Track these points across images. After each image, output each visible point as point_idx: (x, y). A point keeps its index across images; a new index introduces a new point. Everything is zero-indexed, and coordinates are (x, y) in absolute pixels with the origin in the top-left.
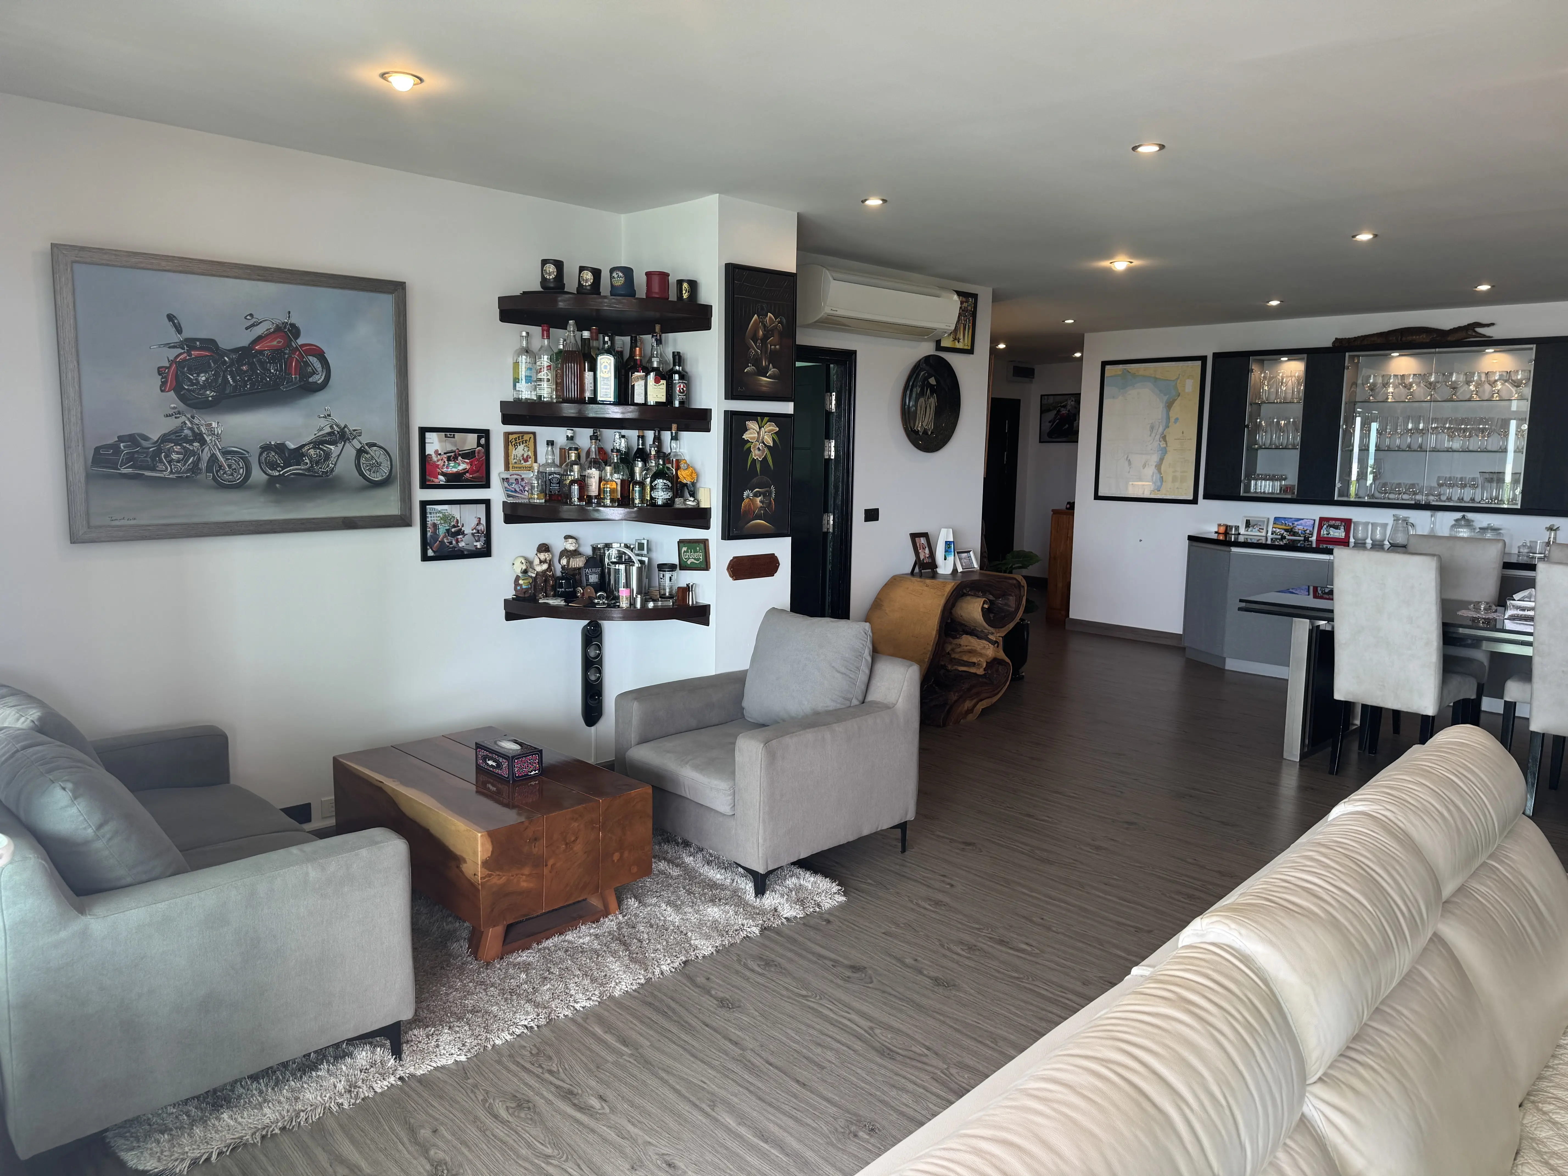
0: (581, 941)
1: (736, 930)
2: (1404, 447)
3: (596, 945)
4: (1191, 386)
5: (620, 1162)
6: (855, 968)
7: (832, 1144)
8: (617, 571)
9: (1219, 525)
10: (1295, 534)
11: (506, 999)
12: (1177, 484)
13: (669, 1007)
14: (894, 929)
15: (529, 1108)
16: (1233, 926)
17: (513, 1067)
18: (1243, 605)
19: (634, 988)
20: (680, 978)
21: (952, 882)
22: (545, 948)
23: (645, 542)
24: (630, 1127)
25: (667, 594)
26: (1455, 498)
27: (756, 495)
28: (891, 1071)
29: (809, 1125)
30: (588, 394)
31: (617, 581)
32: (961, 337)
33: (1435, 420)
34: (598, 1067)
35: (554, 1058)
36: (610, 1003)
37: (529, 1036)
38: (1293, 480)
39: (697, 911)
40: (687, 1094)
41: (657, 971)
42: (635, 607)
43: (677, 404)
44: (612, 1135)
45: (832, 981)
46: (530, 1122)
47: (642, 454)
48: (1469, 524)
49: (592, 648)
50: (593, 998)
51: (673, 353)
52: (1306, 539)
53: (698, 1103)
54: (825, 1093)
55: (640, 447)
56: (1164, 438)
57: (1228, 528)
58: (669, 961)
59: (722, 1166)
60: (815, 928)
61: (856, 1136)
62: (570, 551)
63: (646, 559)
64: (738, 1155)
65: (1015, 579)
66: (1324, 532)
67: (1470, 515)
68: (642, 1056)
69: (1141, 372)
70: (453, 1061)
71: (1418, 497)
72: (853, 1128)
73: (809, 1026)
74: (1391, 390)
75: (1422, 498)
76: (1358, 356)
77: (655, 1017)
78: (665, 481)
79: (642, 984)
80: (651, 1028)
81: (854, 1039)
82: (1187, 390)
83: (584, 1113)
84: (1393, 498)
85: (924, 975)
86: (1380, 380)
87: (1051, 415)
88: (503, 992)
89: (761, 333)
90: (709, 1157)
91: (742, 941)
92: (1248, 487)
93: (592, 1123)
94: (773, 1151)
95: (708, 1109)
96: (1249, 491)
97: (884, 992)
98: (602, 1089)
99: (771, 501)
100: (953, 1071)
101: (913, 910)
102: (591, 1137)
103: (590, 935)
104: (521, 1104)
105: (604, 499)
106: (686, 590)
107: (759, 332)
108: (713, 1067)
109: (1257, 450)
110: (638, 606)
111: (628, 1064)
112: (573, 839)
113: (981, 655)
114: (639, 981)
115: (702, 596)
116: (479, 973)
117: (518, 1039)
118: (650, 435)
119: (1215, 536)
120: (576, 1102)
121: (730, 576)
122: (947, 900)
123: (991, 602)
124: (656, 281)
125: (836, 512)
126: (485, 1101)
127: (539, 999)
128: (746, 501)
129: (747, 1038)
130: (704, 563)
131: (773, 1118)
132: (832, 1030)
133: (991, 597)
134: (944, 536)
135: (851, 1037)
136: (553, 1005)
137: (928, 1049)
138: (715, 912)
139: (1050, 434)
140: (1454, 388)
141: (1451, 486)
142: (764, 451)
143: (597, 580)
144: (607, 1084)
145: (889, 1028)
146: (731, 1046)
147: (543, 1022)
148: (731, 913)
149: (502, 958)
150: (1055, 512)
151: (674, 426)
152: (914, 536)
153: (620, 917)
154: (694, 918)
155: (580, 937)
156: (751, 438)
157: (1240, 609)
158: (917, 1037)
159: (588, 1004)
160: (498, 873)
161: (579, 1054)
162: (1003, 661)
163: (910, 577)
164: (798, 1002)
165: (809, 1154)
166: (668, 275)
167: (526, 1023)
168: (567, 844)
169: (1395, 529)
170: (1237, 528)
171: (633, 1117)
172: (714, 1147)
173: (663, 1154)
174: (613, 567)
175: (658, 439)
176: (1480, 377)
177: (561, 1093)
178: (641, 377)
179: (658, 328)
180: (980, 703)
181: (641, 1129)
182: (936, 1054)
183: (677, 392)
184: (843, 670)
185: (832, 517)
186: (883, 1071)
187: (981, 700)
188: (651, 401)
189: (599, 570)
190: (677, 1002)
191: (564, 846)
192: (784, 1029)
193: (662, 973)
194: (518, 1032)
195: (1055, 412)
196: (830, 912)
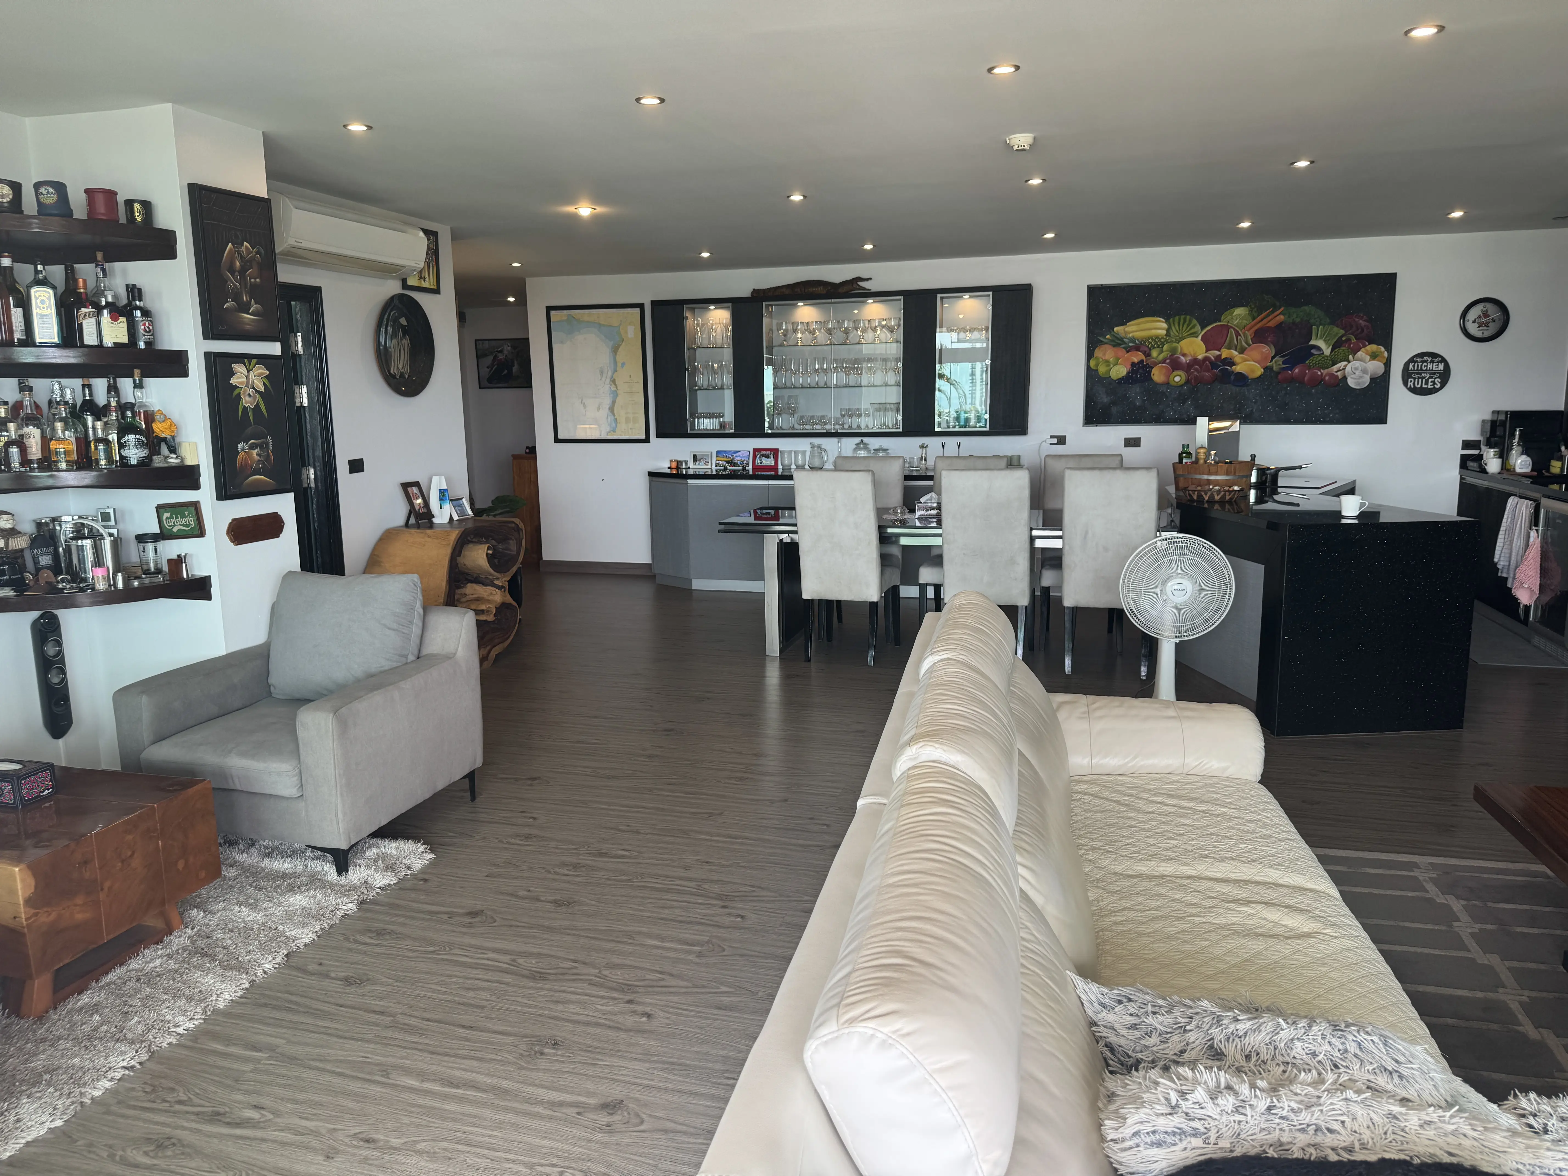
0: (151, 965)
1: (332, 911)
2: (813, 384)
3: (172, 964)
4: (632, 332)
5: (310, 1157)
6: (473, 914)
7: (522, 1068)
8: (81, 549)
9: (671, 461)
10: (735, 465)
11: (86, 1048)
12: (630, 425)
13: (290, 1002)
14: (495, 870)
15: (174, 1144)
16: (937, 746)
17: (131, 1112)
18: (722, 527)
19: (239, 995)
20: (286, 972)
21: (534, 815)
22: (108, 984)
23: (111, 511)
24: (304, 1123)
25: (152, 569)
26: (854, 426)
27: (252, 447)
28: (550, 990)
29: (494, 1060)
30: (18, 335)
31: (82, 561)
32: (427, 276)
33: (835, 361)
34: (236, 1081)
35: (177, 1087)
36: (215, 1017)
37: (133, 1077)
38: (729, 416)
39: (280, 904)
40: (353, 1074)
41: (259, 972)
42: (115, 587)
43: (142, 345)
44: (288, 1137)
45: (454, 931)
46: (183, 1157)
47: (89, 406)
48: (866, 447)
49: (50, 645)
50: (196, 1017)
51: (127, 286)
52: (744, 469)
53: (368, 1077)
54: (495, 1028)
55: (88, 398)
56: (613, 381)
57: (679, 463)
58: (270, 959)
59: (424, 1123)
60: (414, 889)
61: (542, 1054)
62: (6, 530)
63: (115, 531)
64: (435, 1108)
65: (513, 522)
66: (758, 461)
67: (866, 440)
68: (282, 1055)
69: (586, 318)
70: (46, 1130)
71: (828, 427)
72: (537, 1048)
73: (450, 976)
74: (799, 335)
75: (829, 428)
76: (772, 305)
77: (277, 1014)
78: (138, 437)
79: (247, 989)
80: (281, 1027)
81: (501, 974)
82: (630, 336)
83: (245, 1128)
84: (808, 428)
85: (543, 901)
86: (790, 327)
87: (489, 360)
88: (77, 1041)
89: (238, 264)
90: (406, 1120)
91: (341, 920)
92: (693, 424)
93: (259, 1134)
94: (469, 1093)
95: (383, 1079)
96: (695, 429)
97: (511, 926)
98: (253, 1100)
99: (268, 454)
100: (606, 972)
101: (506, 849)
102: (264, 1146)
103: (161, 956)
104: (161, 1144)
105: (56, 462)
106: (177, 563)
107: (235, 264)
108: (368, 1041)
109: (696, 390)
110: (120, 585)
111: (271, 1067)
112: (129, 853)
113: (489, 601)
114: (244, 986)
115: (197, 568)
116: (34, 1031)
117: (121, 1083)
118: (100, 385)
119: (668, 471)
120: (228, 1120)
121: (231, 541)
122: (535, 832)
123: (494, 548)
124: (100, 199)
125: (317, 464)
126: (112, 1156)
127: (130, 1035)
128: (242, 454)
129: (391, 1004)
130: (197, 529)
131: (454, 1065)
132: (476, 973)
133: (494, 542)
134: (438, 483)
135: (498, 973)
136: (151, 1037)
137: (575, 961)
138: (300, 901)
139: (490, 380)
140: (847, 334)
141: (850, 416)
142: (255, 398)
143: (50, 562)
144: (258, 1093)
145: (530, 955)
146: (377, 1017)
147: (145, 1057)
148: (319, 896)
149: (55, 1008)
150: (515, 457)
151: (137, 372)
152: (405, 486)
153: (189, 931)
154: (279, 911)
155: (147, 963)
156: (240, 383)
157: (719, 531)
158: (560, 954)
159: (190, 1025)
160: (45, 909)
161: (207, 1076)
162: (511, 604)
163: (404, 529)
164: (430, 958)
165: (506, 1084)
166: (115, 194)
167: (125, 1064)
168: (123, 861)
169: (812, 456)
170: (686, 462)
171: (303, 1113)
172: (406, 1110)
173: (356, 1134)
174: (73, 543)
175: (113, 389)
176: (864, 324)
177: (206, 1118)
178: (90, 315)
179: (100, 256)
180: (494, 650)
181: (317, 1120)
182: (585, 963)
183: (142, 331)
184: (395, 626)
185: (312, 471)
186: (542, 993)
187: (494, 646)
188: (108, 342)
189: (51, 550)
190: (297, 995)
191: (120, 864)
192: (426, 985)
193: (265, 973)
194: (118, 1075)
195: (492, 357)
196: (423, 870)
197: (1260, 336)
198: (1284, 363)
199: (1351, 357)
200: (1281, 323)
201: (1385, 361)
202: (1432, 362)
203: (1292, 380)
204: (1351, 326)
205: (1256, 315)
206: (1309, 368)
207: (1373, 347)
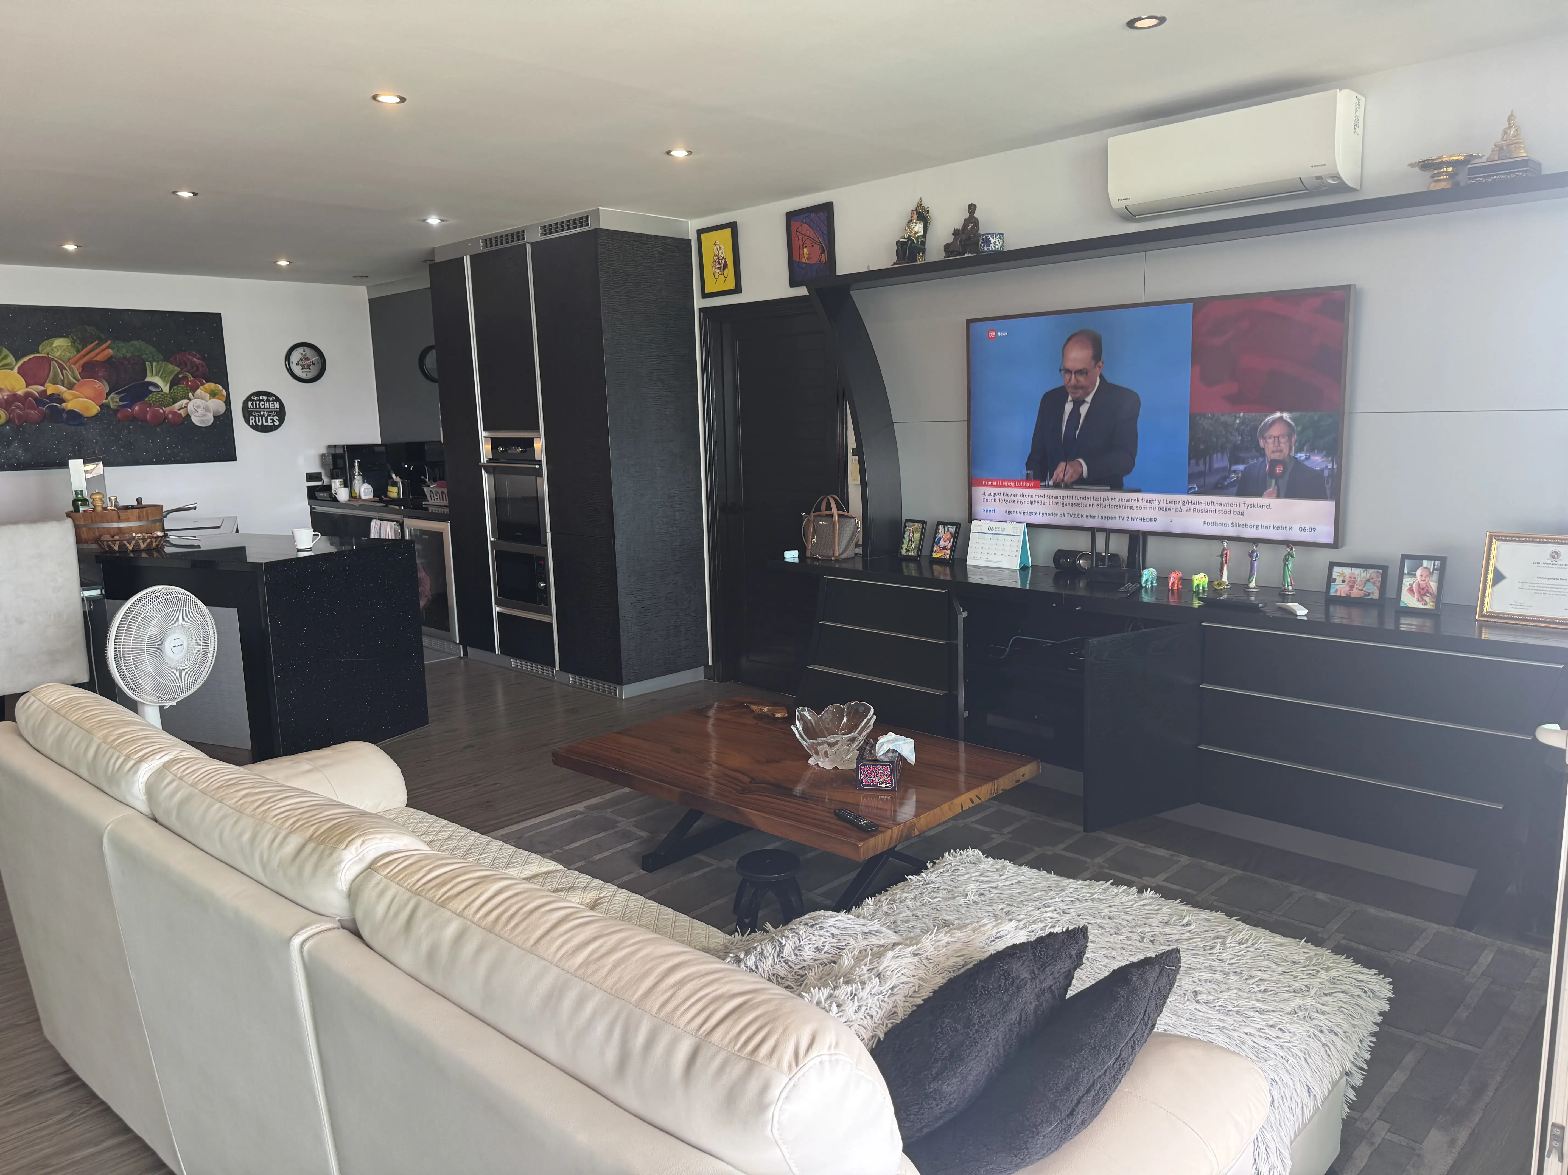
197: (89, 370)
198: (121, 400)
199: (190, 394)
200: (111, 357)
201: (224, 400)
202: (268, 400)
203: (133, 419)
204: (186, 365)
205: (80, 347)
206: (150, 406)
207: (211, 385)
